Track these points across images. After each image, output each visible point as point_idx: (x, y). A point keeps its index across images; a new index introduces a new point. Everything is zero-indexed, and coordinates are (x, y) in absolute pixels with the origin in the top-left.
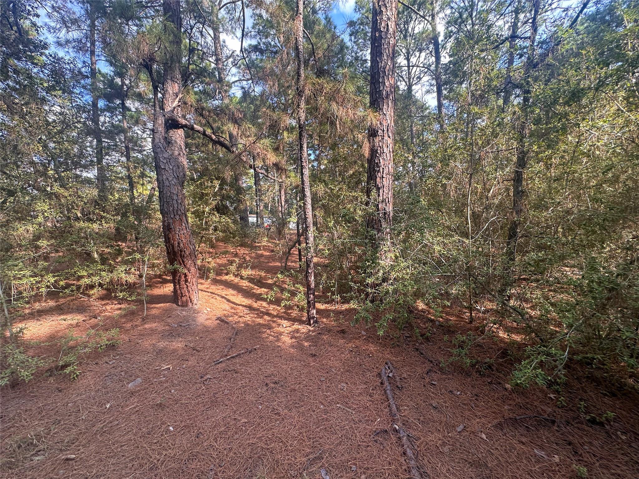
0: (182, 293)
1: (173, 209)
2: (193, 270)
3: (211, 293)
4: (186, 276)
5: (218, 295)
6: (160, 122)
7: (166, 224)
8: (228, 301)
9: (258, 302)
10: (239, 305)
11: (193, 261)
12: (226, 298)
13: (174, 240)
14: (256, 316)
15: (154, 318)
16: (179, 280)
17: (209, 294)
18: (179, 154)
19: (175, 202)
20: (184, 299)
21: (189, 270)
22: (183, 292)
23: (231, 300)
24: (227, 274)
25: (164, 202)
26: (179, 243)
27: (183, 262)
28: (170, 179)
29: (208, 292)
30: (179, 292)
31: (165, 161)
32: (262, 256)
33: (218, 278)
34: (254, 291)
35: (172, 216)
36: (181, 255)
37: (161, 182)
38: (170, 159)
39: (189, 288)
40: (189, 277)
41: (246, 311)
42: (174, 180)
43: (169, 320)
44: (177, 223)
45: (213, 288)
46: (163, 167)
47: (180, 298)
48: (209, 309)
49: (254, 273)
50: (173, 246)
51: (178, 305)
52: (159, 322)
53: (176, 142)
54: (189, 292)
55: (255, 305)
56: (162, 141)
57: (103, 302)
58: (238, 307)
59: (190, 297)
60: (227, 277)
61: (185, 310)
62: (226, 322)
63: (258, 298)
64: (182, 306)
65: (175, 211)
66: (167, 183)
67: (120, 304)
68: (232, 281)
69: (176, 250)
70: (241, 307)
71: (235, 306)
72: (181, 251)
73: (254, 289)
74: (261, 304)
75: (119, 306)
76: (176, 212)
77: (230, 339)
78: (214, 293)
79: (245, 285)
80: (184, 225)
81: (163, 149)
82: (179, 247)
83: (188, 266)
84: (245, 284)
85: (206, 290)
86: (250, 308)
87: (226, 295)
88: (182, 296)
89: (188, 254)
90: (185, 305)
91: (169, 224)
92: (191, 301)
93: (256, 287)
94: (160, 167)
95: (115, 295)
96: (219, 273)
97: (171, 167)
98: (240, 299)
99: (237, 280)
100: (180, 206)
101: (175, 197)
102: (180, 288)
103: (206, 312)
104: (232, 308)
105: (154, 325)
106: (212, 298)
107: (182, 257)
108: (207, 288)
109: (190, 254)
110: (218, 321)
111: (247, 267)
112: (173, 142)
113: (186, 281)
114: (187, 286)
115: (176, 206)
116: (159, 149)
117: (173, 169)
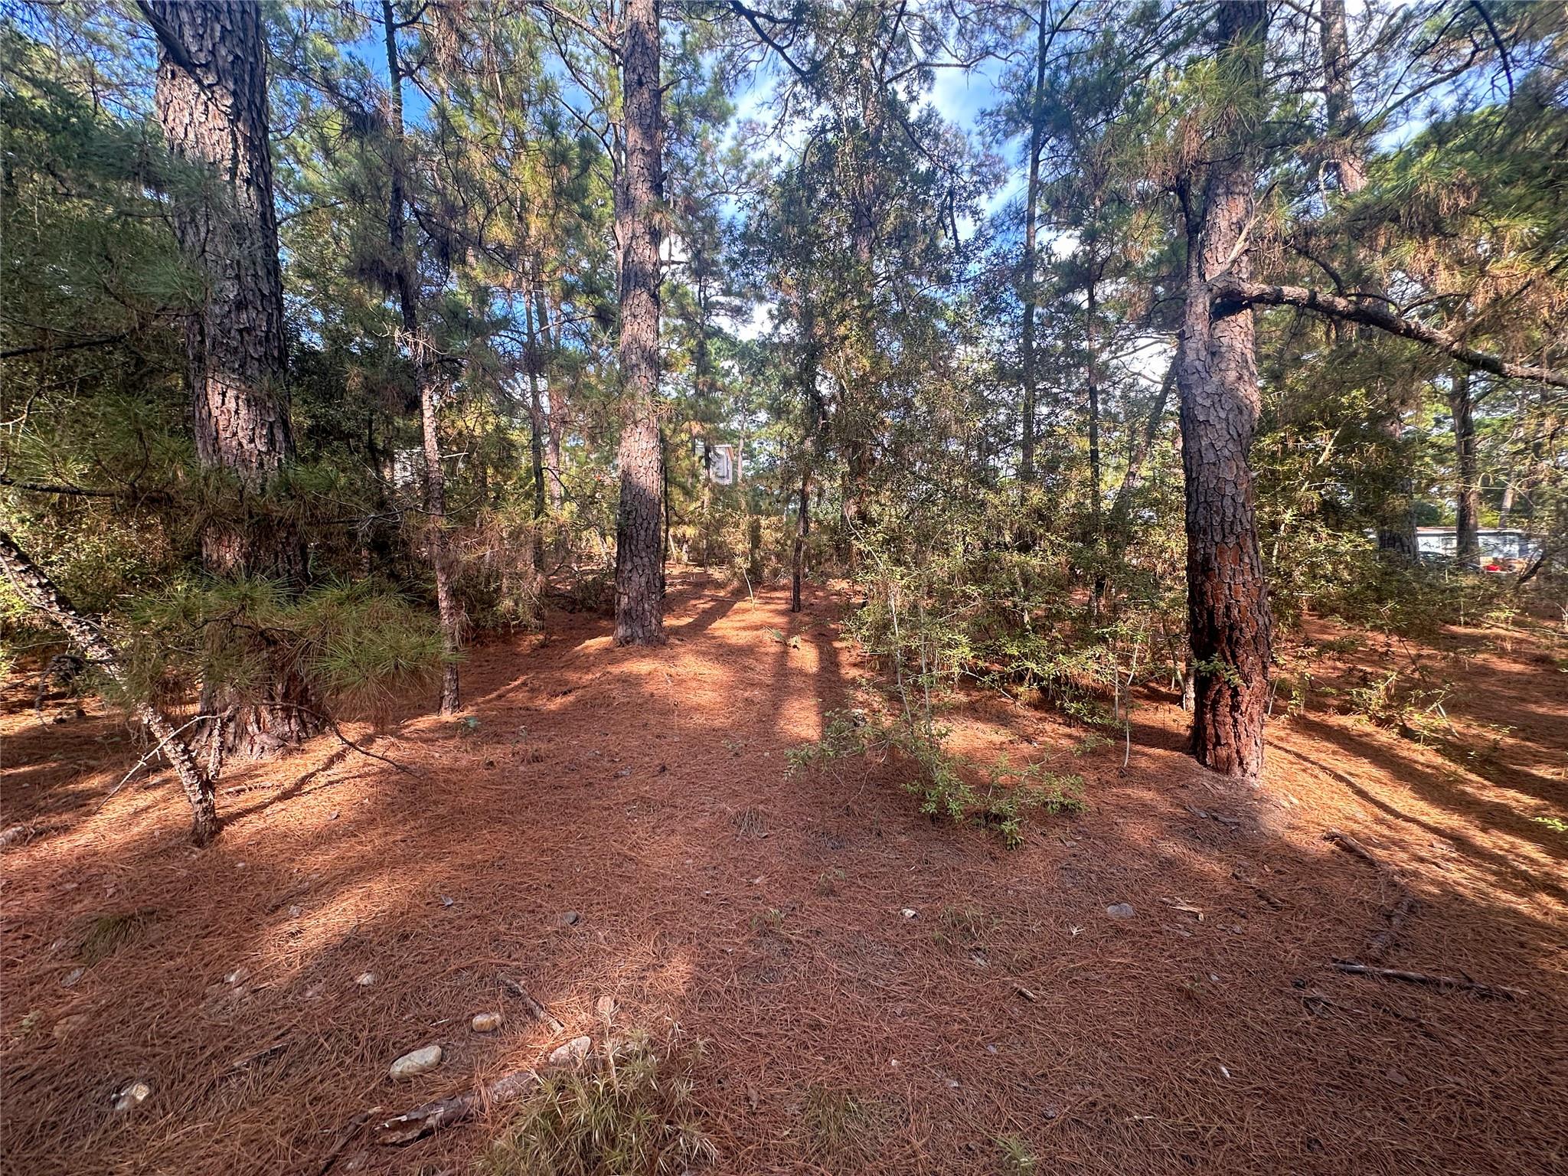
0: (1218, 737)
1: (1223, 520)
2: (1257, 681)
3: (1298, 756)
4: (1235, 692)
5: (1324, 768)
6: (1200, 309)
7: (1199, 558)
8: (1362, 793)
9: (1495, 832)
10: (1407, 819)
11: (1261, 657)
12: (1350, 784)
13: (1217, 600)
14: (1492, 878)
15: (1147, 780)
16: (1216, 702)
17: (1291, 757)
18: (1240, 378)
19: (1228, 502)
20: (1223, 752)
21: (1246, 679)
22: (1221, 733)
23: (1372, 793)
24: (1344, 711)
25: (1198, 504)
26: (1228, 608)
27: (1234, 657)
28: (1219, 445)
29: (1287, 751)
30: (1210, 730)
31: (1208, 403)
32: (1485, 671)
33: (1312, 716)
34: (1469, 790)
35: (1217, 539)
36: (1229, 639)
37: (1196, 456)
38: (1220, 395)
39: (1241, 729)
40: (1246, 697)
41: (1441, 848)
42: (1230, 446)
43: (1183, 794)
44: (1229, 556)
45: (1300, 742)
46: (1201, 418)
47: (1210, 747)
48: (1295, 801)
49: (1457, 727)
50: (1211, 613)
51: (1204, 763)
52: (1158, 791)
53: (1231, 347)
54: (1238, 737)
55: (1482, 840)
56: (1203, 353)
57: (1039, 715)
58: (1400, 822)
59: (1238, 752)
60: (1347, 721)
61: (1224, 783)
62: (1363, 857)
63: (1495, 818)
64: (1216, 769)
65: (1226, 526)
66: (1210, 457)
67: (1069, 726)
68: (1367, 735)
69: (1219, 622)
70: (1414, 827)
71: (1389, 817)
72: (1232, 628)
73: (1465, 781)
74: (1512, 844)
75: (1068, 730)
76: (1228, 528)
77: (1389, 918)
78: (1306, 759)
79: (1421, 759)
80: (1247, 560)
81: (1204, 375)
82: (1228, 617)
83: (1247, 670)
84: (1422, 755)
85: (1276, 742)
86: (1460, 842)
87: (1351, 774)
88: (1218, 743)
89: (1248, 636)
90: (1222, 767)
91: (1207, 559)
92: (1241, 763)
93: (1473, 777)
94: (1194, 420)
95: (1062, 705)
96: (1316, 703)
97: (1223, 415)
98: (1403, 799)
99: (1385, 737)
100: (1240, 510)
101: (1229, 490)
102: (1214, 721)
103: (1286, 804)
104: (1380, 821)
105: (1148, 796)
106: (1304, 770)
107: (1234, 643)
108: (1281, 739)
109: (1254, 638)
110: (1333, 847)
111: (1428, 701)
112: (1223, 349)
113: (1235, 707)
114: (1235, 720)
115: (1229, 512)
116: (1196, 376)
117: (1227, 419)
